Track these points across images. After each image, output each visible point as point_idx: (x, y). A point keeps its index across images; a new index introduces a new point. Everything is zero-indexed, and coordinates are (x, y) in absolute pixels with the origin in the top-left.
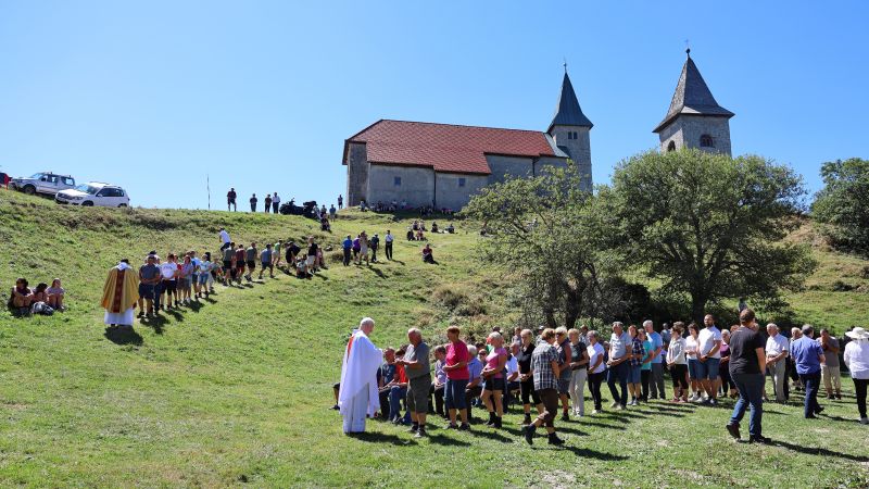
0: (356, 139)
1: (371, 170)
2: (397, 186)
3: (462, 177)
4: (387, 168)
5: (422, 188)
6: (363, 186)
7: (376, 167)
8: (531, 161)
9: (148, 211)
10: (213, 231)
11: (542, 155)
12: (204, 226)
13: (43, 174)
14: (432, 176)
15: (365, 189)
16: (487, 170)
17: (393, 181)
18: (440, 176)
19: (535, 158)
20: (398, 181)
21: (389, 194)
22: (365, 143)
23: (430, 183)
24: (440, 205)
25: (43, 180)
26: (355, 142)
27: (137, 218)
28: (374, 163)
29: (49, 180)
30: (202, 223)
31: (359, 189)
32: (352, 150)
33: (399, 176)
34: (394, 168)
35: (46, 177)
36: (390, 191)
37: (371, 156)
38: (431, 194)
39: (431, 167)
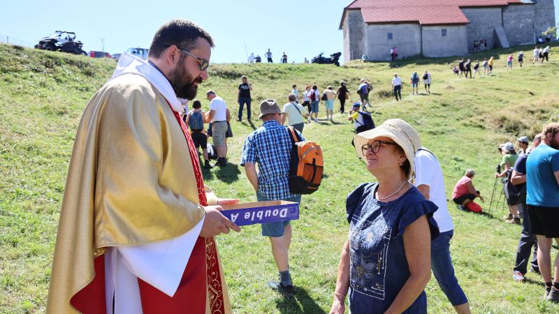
0: (352, 7)
1: (367, 30)
2: (390, 41)
3: (444, 28)
4: (381, 26)
5: (410, 40)
6: (360, 43)
7: (372, 27)
8: (499, 10)
9: (219, 65)
10: (272, 78)
11: (510, 4)
12: (265, 74)
13: (134, 49)
14: (419, 30)
15: (363, 46)
16: (464, 20)
17: (386, 37)
18: (425, 28)
19: (503, 7)
20: (390, 36)
21: (383, 47)
22: (360, 9)
23: (417, 35)
24: (427, 53)
25: (134, 52)
26: (351, 9)
27: (213, 70)
28: (370, 23)
29: (138, 53)
30: (262, 73)
31: (357, 46)
32: (350, 16)
33: (390, 32)
34: (386, 26)
35: (136, 50)
36: (383, 45)
37: (366, 18)
38: (418, 45)
39: (417, 22)
